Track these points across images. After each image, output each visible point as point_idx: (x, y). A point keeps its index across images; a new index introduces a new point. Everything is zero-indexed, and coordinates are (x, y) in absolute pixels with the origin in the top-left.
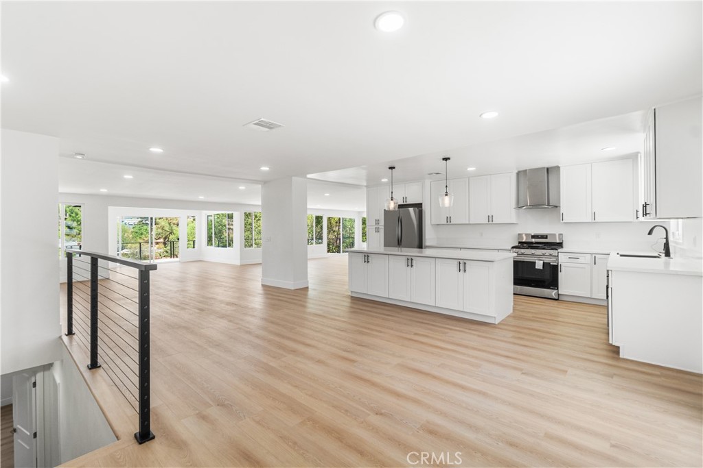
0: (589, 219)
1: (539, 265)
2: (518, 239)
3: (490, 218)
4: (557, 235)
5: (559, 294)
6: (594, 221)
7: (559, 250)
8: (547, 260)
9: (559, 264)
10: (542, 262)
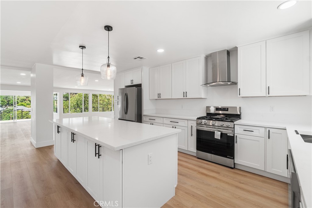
0: (264, 94)
1: (217, 136)
2: (206, 111)
3: (185, 94)
4: (238, 107)
5: (234, 163)
6: (268, 95)
7: (235, 123)
8: (224, 131)
9: (235, 135)
10: (220, 133)
